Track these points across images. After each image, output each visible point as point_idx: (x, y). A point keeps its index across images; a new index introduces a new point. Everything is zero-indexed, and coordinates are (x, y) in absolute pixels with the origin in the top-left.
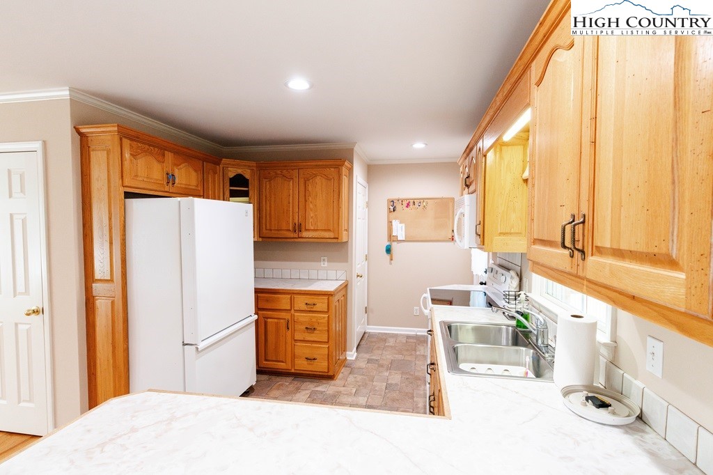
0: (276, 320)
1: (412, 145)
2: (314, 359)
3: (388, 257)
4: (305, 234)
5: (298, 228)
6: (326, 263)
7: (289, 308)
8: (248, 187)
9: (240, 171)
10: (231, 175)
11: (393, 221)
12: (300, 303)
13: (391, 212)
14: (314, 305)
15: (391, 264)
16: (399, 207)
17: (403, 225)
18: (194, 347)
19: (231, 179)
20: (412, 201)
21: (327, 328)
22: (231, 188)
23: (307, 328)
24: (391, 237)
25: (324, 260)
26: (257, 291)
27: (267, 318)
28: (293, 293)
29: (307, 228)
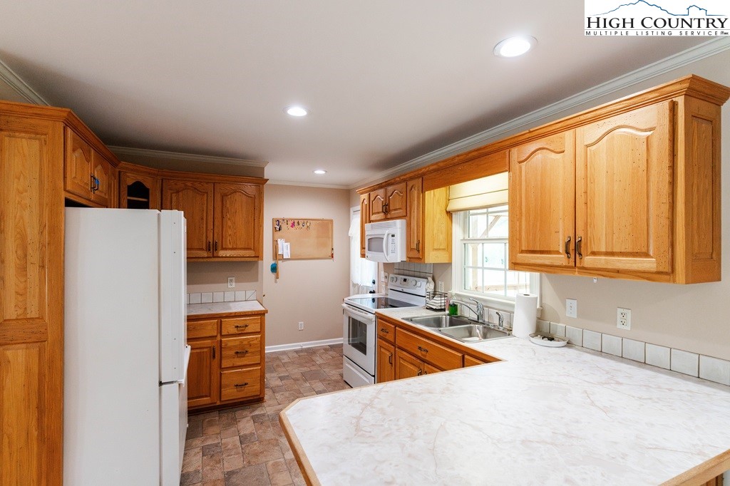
0: (198, 351)
1: (313, 172)
2: (246, 384)
3: (273, 276)
4: (222, 253)
5: (215, 247)
6: (234, 284)
7: (215, 334)
8: (148, 198)
9: (140, 178)
10: (130, 182)
11: (279, 240)
12: (229, 326)
13: (276, 231)
14: (246, 326)
15: (276, 282)
16: (284, 226)
17: (288, 244)
18: (176, 384)
19: (129, 187)
20: (296, 221)
21: (259, 349)
22: (129, 198)
23: (237, 353)
24: (276, 255)
25: (231, 281)
28: (219, 317)
29: (224, 247)
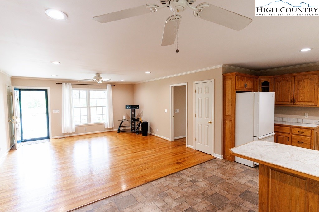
0: (282, 137)
4: (297, 103)
5: (294, 101)
7: (289, 132)
8: (269, 85)
9: (266, 80)
10: (262, 82)
12: (295, 131)
14: (303, 132)
18: (258, 138)
21: (310, 143)
23: (298, 142)
25: (307, 115)
26: (275, 125)
27: (278, 135)
28: (291, 127)
29: (298, 101)
